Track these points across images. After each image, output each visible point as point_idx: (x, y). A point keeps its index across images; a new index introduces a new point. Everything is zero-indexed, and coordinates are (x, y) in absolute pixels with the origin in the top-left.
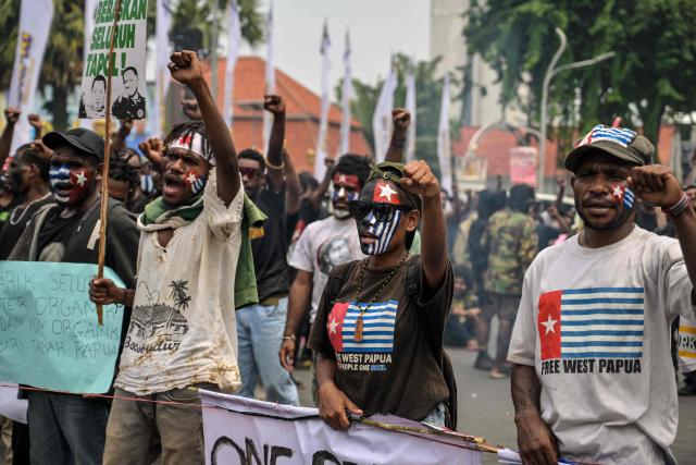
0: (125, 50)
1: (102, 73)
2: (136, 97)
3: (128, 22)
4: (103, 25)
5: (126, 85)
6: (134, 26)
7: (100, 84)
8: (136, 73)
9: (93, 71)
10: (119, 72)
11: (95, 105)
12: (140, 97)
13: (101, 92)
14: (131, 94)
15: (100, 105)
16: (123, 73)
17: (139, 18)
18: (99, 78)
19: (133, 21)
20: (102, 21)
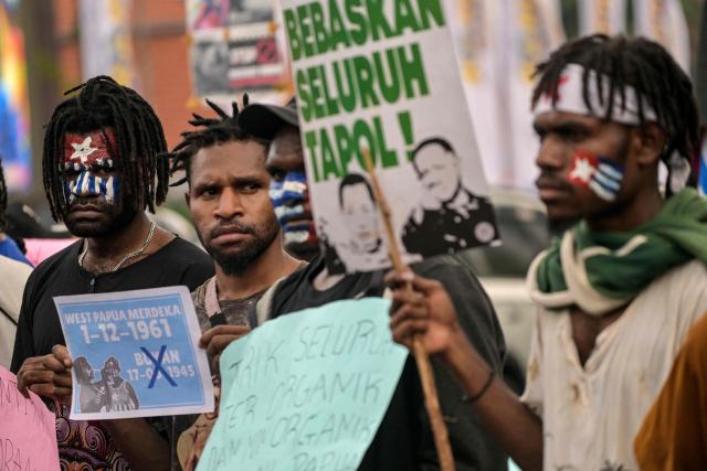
0: (403, 104)
1: (354, 167)
2: (462, 199)
3: (394, 43)
4: (316, 60)
5: (428, 179)
6: (415, 48)
7: (357, 193)
8: (447, 146)
9: (330, 167)
10: (402, 157)
11: (361, 243)
12: (471, 197)
13: (364, 209)
14: (447, 195)
15: (372, 240)
16: (412, 156)
17: (426, 26)
18: (351, 180)
19: (408, 37)
20: (310, 53)
